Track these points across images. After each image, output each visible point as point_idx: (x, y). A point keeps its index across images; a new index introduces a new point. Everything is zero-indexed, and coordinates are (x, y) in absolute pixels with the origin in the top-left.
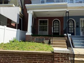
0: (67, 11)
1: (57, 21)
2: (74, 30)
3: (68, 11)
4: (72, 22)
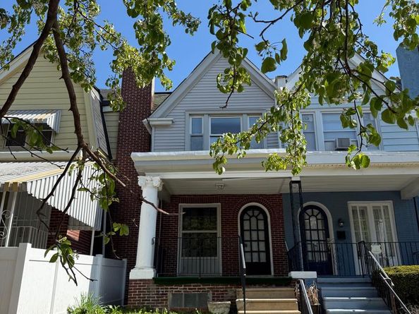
0: (293, 179)
1: (256, 213)
2: (328, 251)
3: (299, 179)
4: (319, 217)
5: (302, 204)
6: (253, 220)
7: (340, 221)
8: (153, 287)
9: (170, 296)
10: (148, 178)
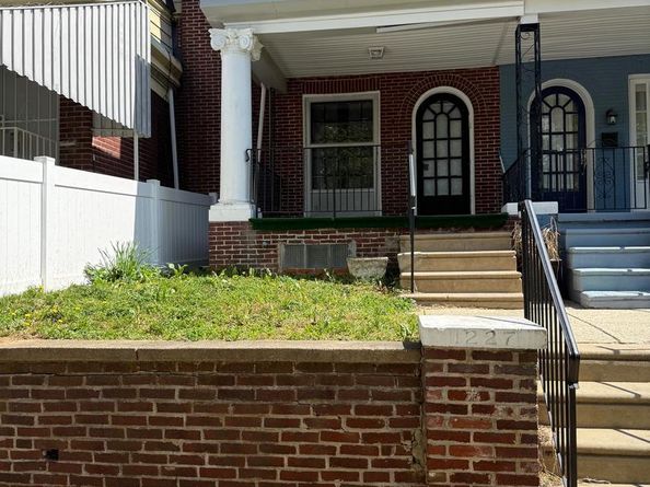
0: (524, 21)
1: (448, 106)
3: (534, 20)
4: (570, 108)
5: (538, 82)
6: (442, 121)
7: (608, 114)
8: (252, 235)
9: (281, 249)
10: (228, 32)
